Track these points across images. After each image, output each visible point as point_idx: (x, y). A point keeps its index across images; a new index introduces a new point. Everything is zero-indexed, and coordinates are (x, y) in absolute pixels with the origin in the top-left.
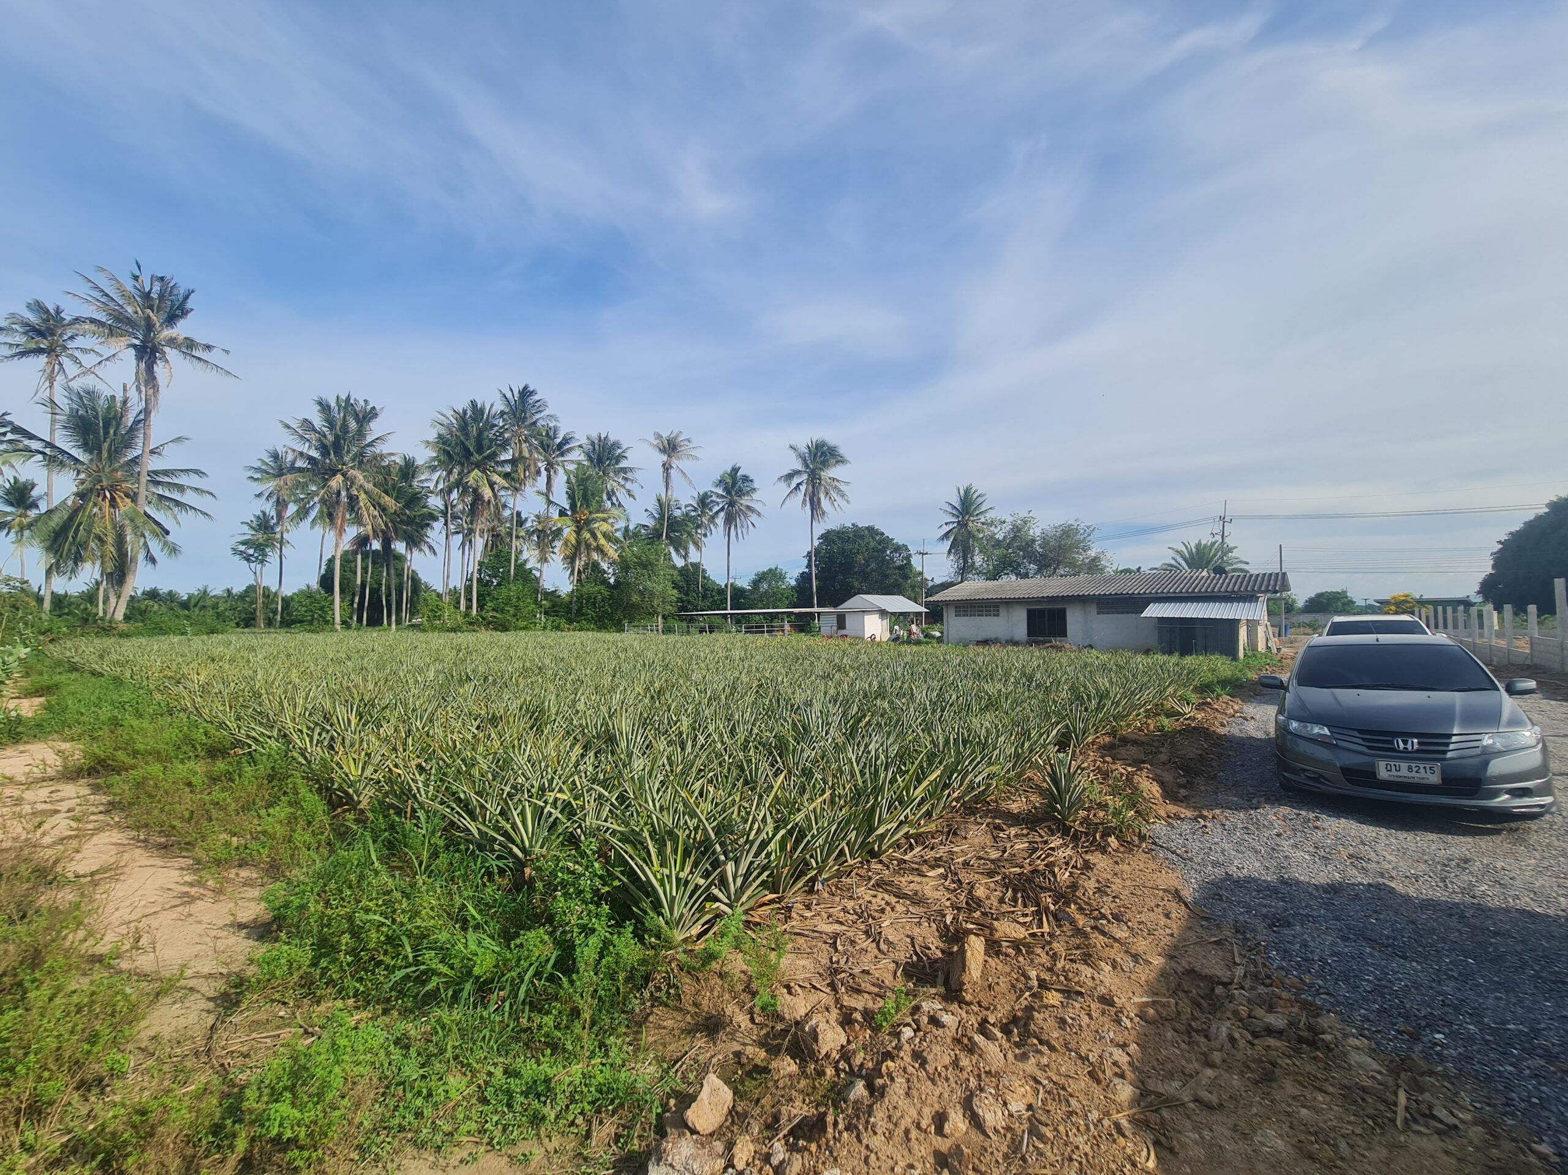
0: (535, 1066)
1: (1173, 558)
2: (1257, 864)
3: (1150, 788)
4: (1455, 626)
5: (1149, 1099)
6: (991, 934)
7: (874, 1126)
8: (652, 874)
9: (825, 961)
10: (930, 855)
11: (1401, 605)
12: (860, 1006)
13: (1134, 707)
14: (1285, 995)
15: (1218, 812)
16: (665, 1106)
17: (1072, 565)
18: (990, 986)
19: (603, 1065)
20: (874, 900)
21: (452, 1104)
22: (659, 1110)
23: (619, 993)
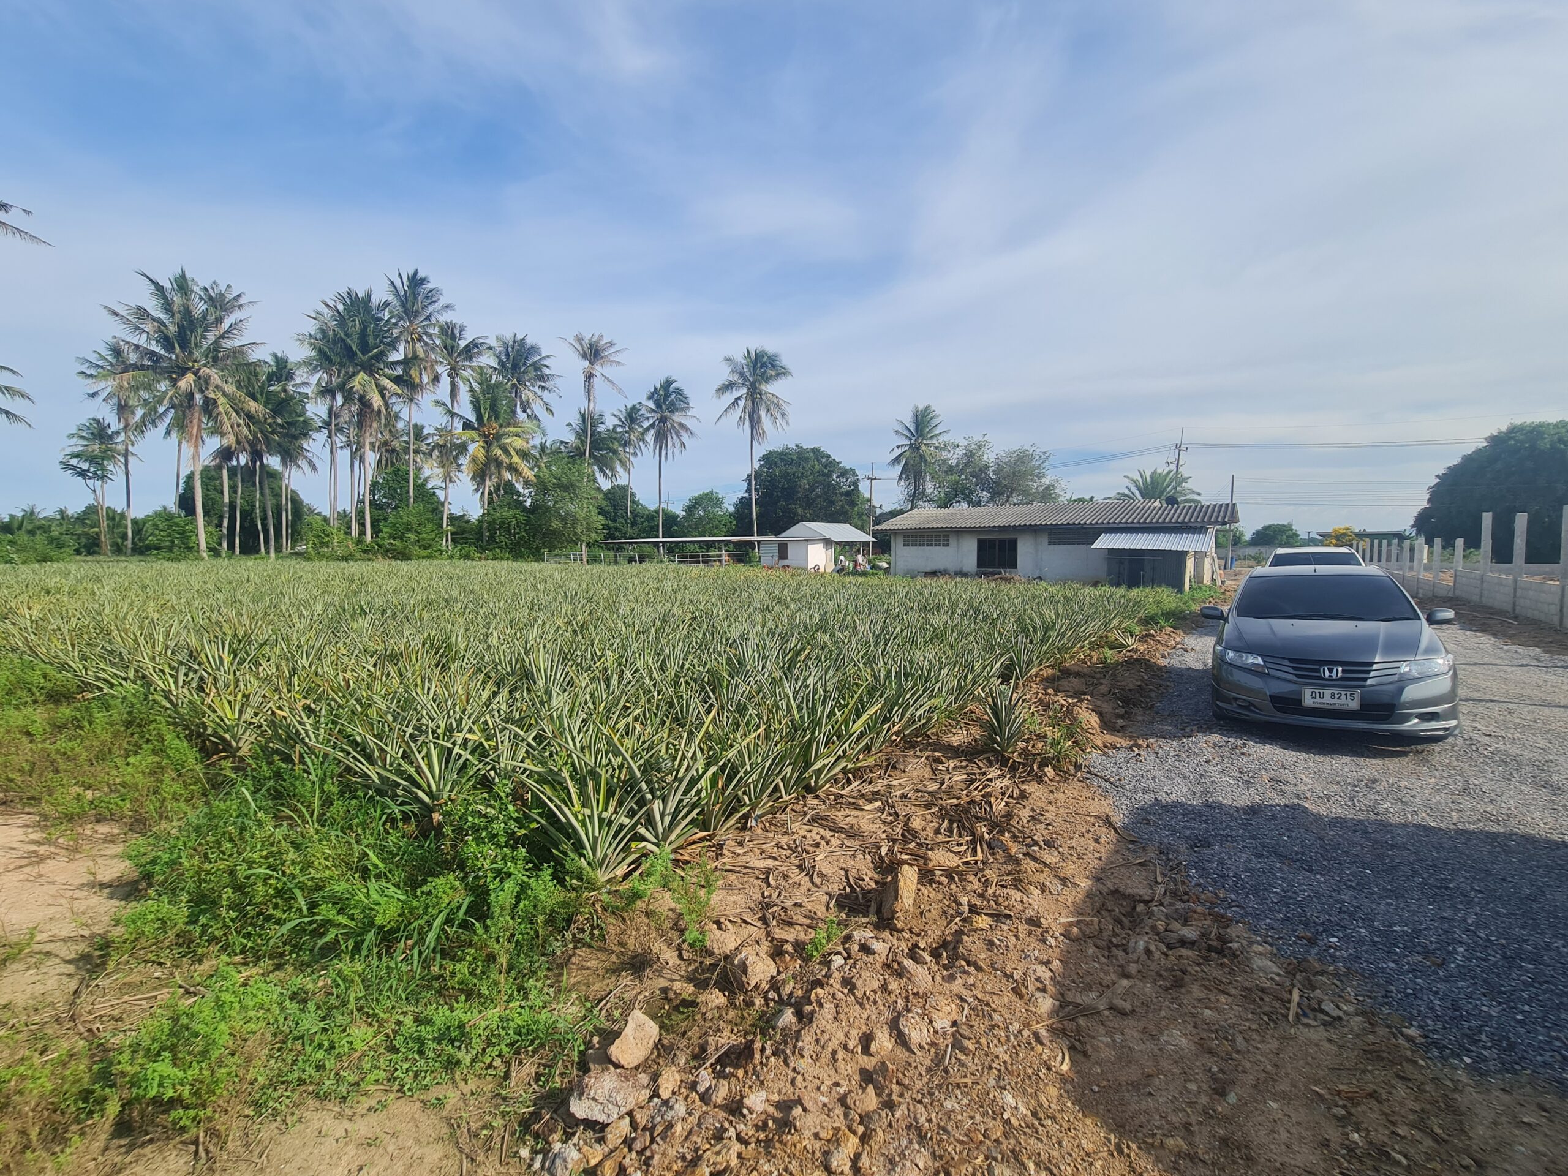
0: (448, 1013)
1: (1127, 488)
2: (1185, 790)
3: (1088, 718)
4: (1388, 560)
5: (1067, 1009)
6: (925, 864)
7: (801, 1050)
8: (571, 815)
9: (757, 896)
10: (867, 789)
11: (1341, 538)
12: (791, 938)
13: (1078, 639)
14: (1200, 909)
15: (1152, 740)
16: (588, 1044)
17: (1025, 493)
18: (921, 913)
19: (522, 1007)
20: (808, 835)
21: (357, 1054)
22: (582, 1048)
23: (538, 937)
